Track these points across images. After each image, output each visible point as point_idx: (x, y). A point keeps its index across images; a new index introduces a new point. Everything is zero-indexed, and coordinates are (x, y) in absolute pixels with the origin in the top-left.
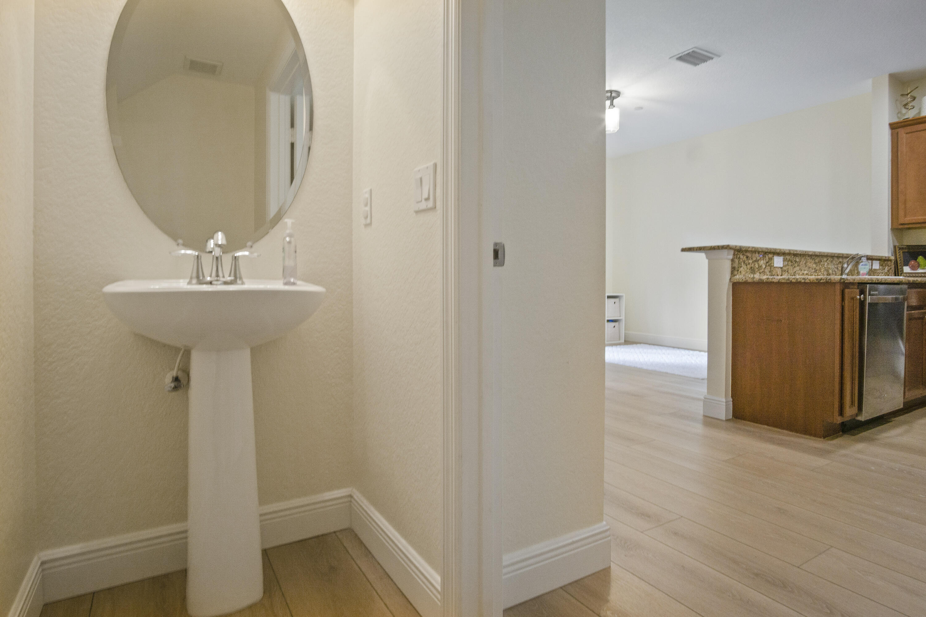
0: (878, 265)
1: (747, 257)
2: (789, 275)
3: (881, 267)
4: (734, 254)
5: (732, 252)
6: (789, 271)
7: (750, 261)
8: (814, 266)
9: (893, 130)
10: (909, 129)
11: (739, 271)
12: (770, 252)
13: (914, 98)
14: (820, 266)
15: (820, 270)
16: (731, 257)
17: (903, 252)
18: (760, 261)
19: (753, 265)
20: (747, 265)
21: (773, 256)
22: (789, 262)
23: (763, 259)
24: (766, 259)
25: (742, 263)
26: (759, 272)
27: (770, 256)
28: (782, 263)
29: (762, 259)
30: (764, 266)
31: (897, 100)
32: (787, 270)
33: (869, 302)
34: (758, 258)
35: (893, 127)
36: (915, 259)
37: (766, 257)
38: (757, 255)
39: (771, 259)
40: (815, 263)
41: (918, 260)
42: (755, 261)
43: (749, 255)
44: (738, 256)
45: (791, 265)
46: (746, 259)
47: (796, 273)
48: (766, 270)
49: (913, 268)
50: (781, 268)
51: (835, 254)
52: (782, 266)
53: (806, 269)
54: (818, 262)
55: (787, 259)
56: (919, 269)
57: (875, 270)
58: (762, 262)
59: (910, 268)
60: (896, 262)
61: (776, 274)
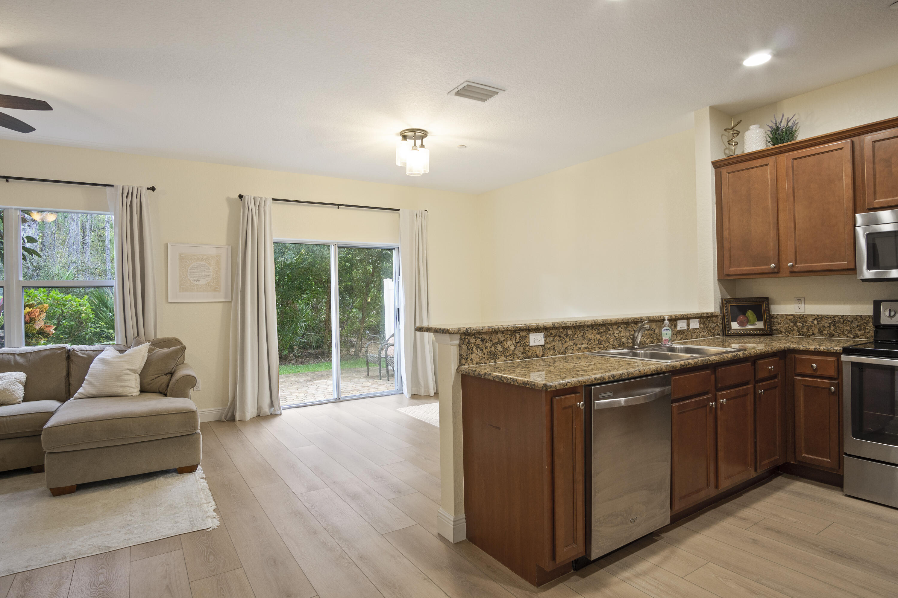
0: (698, 324)
1: (482, 340)
2: (556, 353)
3: (702, 326)
4: (461, 339)
5: (458, 336)
6: (556, 349)
7: (487, 344)
8: (598, 337)
9: (717, 169)
10: (731, 168)
11: (469, 358)
12: (521, 330)
13: (738, 133)
14: (608, 336)
15: (607, 340)
16: (457, 342)
17: (730, 306)
18: (505, 342)
19: (493, 348)
20: (482, 350)
21: (528, 334)
22: (556, 338)
23: (511, 340)
24: (516, 338)
25: (474, 349)
26: (505, 356)
27: (523, 334)
28: (543, 340)
29: (509, 339)
30: (512, 348)
31: (722, 135)
32: (552, 348)
33: (595, 409)
34: (502, 339)
35: (717, 165)
36: (744, 313)
37: (515, 336)
38: (500, 335)
39: (526, 337)
40: (599, 333)
41: (747, 315)
42: (497, 343)
43: (486, 337)
44: (467, 340)
45: (559, 341)
46: (481, 343)
47: (568, 350)
48: (516, 352)
49: (741, 324)
50: (542, 346)
51: (628, 320)
52: (543, 343)
53: (584, 342)
54: (605, 332)
55: (551, 334)
56: (748, 325)
57: (693, 329)
58: (509, 343)
59: (738, 323)
60: (723, 318)
61: (535, 354)
